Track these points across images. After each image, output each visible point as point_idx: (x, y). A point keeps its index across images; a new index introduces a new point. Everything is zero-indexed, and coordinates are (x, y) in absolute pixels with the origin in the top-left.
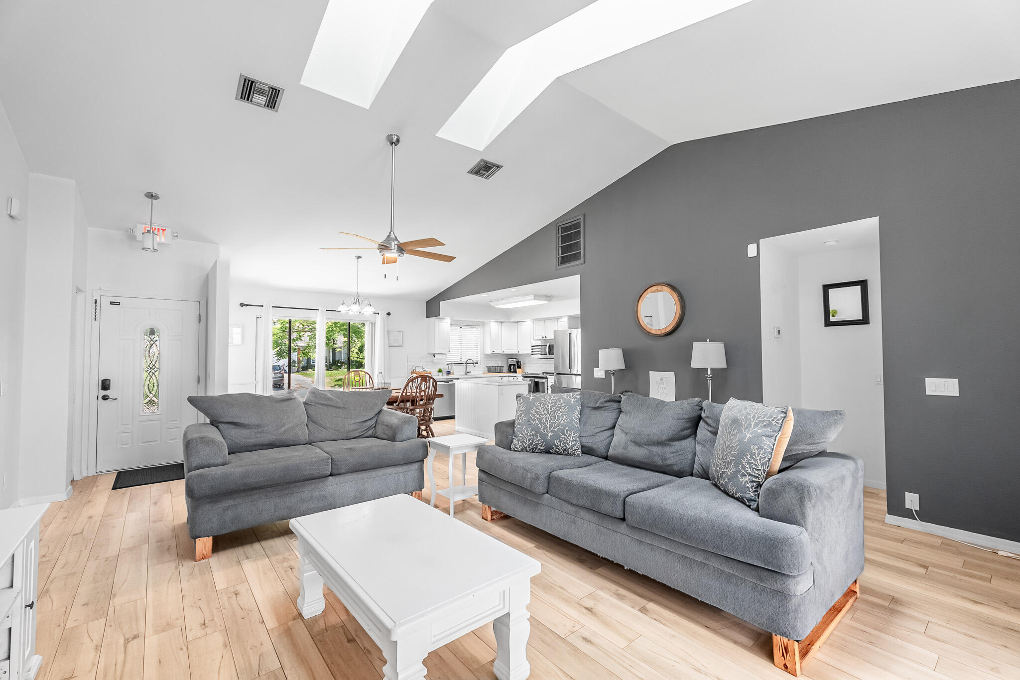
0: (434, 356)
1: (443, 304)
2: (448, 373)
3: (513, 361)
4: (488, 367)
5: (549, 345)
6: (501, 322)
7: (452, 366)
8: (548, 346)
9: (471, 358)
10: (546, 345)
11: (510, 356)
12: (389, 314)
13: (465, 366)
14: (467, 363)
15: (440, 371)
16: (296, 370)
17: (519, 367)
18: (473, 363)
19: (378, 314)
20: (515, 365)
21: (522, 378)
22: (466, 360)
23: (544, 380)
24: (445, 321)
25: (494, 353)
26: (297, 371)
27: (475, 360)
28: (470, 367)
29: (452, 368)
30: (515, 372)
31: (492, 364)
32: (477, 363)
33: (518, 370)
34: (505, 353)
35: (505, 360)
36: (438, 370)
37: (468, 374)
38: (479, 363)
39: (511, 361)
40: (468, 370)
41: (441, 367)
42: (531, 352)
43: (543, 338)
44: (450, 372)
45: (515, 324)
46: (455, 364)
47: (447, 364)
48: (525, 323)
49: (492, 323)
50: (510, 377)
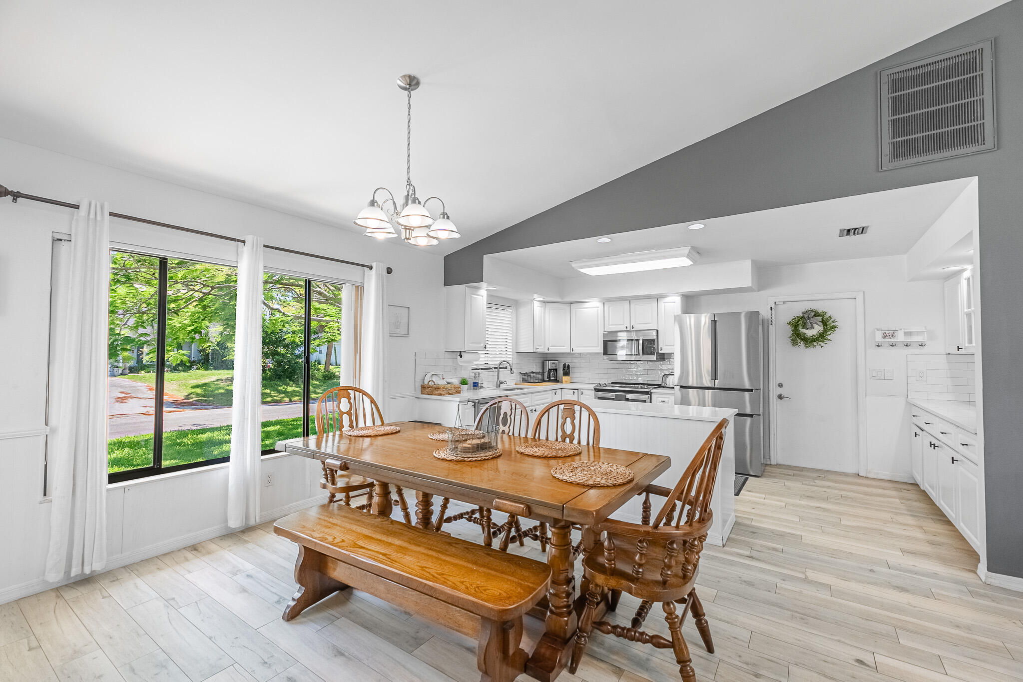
0: (461, 356)
1: (488, 260)
2: (476, 385)
4: (524, 374)
5: (644, 340)
6: (547, 302)
7: (479, 374)
8: (641, 342)
10: (639, 340)
12: (389, 271)
13: (496, 373)
14: (500, 369)
15: (465, 382)
16: (120, 371)
17: (566, 374)
19: (371, 268)
20: (556, 370)
21: (594, 392)
22: (498, 363)
24: (480, 292)
25: (537, 351)
26: (121, 374)
29: (479, 376)
30: (559, 380)
31: (526, 369)
33: (566, 378)
34: (550, 351)
35: (539, 362)
37: (501, 385)
40: (501, 379)
41: (466, 375)
42: (602, 351)
43: (626, 328)
44: (478, 383)
45: (567, 307)
46: (482, 369)
47: (472, 369)
48: (586, 305)
49: (535, 302)
50: (562, 389)
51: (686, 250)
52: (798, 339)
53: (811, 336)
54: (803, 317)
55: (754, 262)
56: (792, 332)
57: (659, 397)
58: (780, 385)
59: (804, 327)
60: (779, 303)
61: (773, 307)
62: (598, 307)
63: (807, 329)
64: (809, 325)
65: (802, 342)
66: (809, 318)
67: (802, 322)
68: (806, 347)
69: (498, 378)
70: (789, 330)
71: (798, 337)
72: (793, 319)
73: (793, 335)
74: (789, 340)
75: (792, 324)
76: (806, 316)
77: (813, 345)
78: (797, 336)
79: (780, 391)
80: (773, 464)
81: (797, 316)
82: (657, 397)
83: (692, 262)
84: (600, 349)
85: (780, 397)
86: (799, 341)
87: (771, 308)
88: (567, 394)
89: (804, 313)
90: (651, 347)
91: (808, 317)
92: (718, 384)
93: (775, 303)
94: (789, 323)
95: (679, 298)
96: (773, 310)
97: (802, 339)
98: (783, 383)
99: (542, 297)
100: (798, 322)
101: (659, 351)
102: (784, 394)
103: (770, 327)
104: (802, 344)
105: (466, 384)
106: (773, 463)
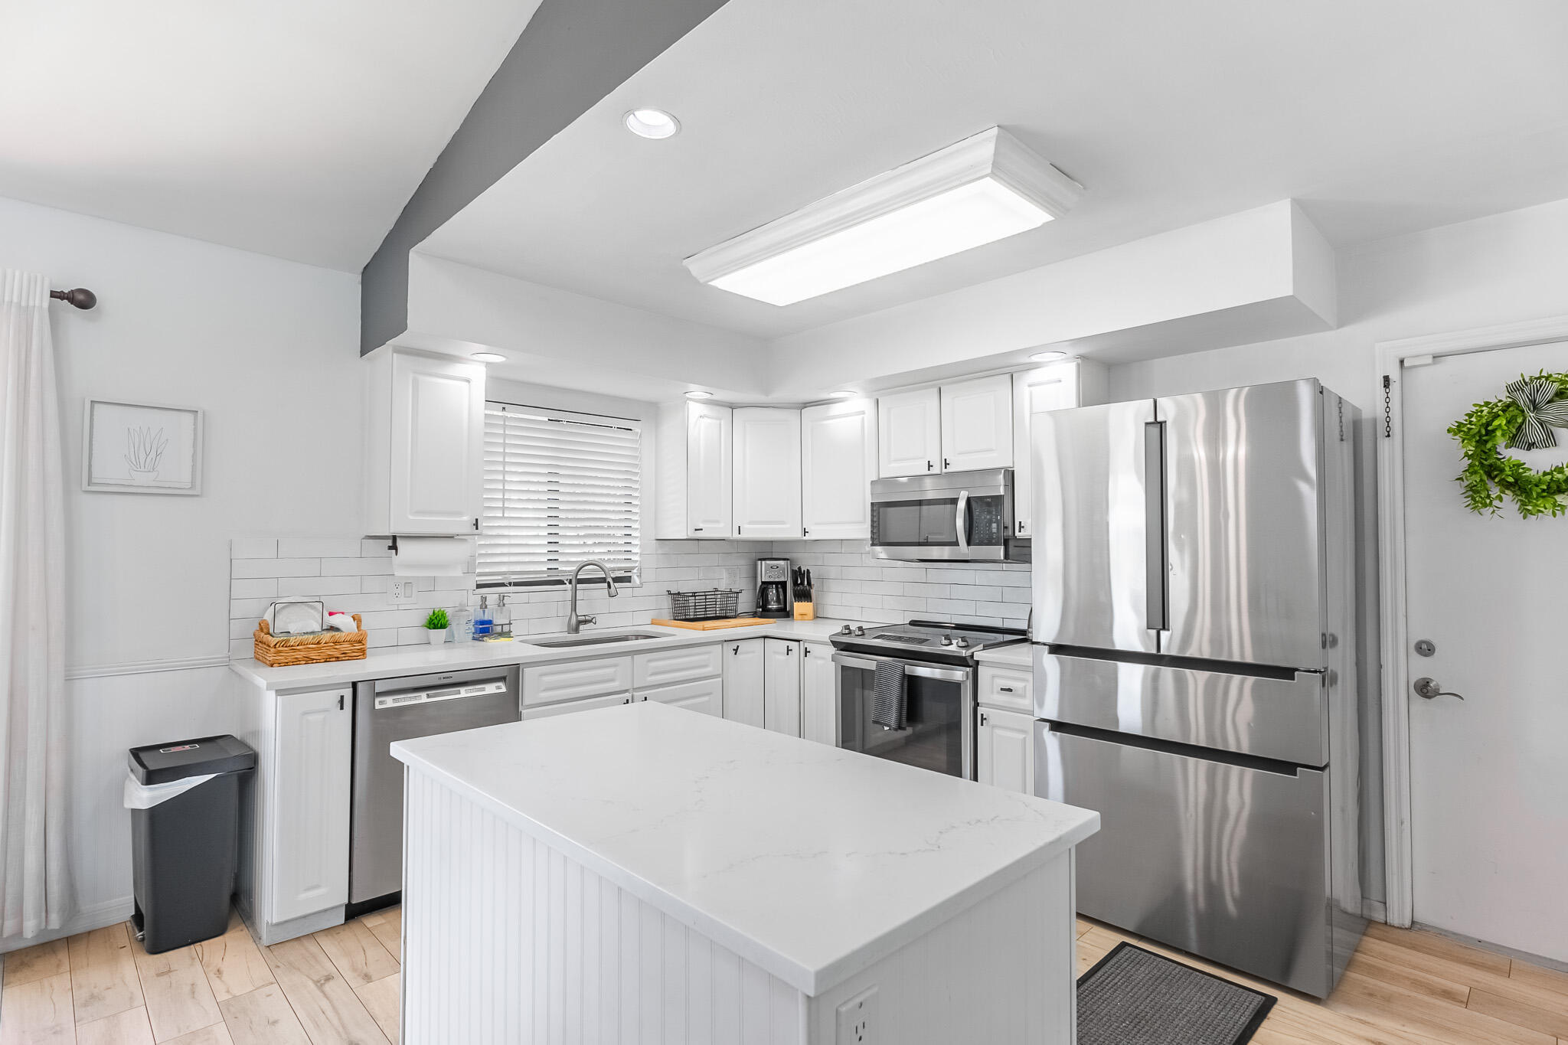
0: (394, 547)
1: (426, 264)
2: (484, 629)
3: (777, 570)
4: (676, 596)
5: (969, 500)
6: (732, 407)
7: (502, 598)
8: (962, 505)
9: (591, 558)
10: (954, 501)
11: (764, 551)
13: (569, 595)
14: (580, 581)
15: (436, 622)
17: (804, 595)
18: (603, 580)
20: (784, 584)
21: (833, 650)
22: (574, 568)
23: (958, 674)
24: (458, 369)
25: (699, 535)
27: (614, 564)
28: (593, 599)
29: (501, 603)
30: (785, 613)
31: (691, 582)
32: (628, 579)
33: (799, 607)
34: (744, 535)
35: (742, 564)
36: (421, 616)
37: (581, 627)
38: (636, 579)
39: (766, 572)
40: (582, 610)
41: (444, 601)
42: (867, 535)
43: (930, 466)
44: (490, 622)
45: (792, 416)
46: (516, 584)
47: (479, 586)
48: (836, 409)
49: (691, 404)
50: (765, 637)
51: (983, 147)
52: (1490, 484)
53: (1545, 474)
54: (1514, 403)
55: (1303, 209)
56: (1467, 462)
57: (998, 676)
58: (1425, 649)
59: (1516, 438)
60: (1417, 362)
61: (1395, 376)
62: (863, 413)
63: (1531, 446)
64: (1534, 432)
65: (1508, 496)
66: (1535, 406)
67: (1509, 422)
68: (1526, 513)
69: (574, 608)
70: (1457, 454)
71: (1493, 478)
72: (1470, 416)
73: (1471, 470)
74: (1459, 489)
75: (1466, 433)
76: (1522, 400)
77: (1555, 505)
78: (1489, 475)
79: (1422, 667)
80: (1396, 922)
81: (1487, 404)
82: (993, 677)
83: (1051, 213)
84: (864, 532)
85: (1425, 689)
86: (1495, 491)
87: (1386, 379)
88: (775, 652)
89: (1512, 389)
90: (990, 522)
91: (1533, 402)
92: (1170, 643)
93: (1402, 362)
94: (1458, 429)
95: (1071, 368)
96: (1395, 387)
97: (1508, 486)
98: (1435, 642)
99: (709, 389)
100: (1488, 424)
101: (1017, 534)
102: (1439, 680)
103: (1384, 445)
104: (1509, 503)
105: (443, 627)
106: (1394, 919)
